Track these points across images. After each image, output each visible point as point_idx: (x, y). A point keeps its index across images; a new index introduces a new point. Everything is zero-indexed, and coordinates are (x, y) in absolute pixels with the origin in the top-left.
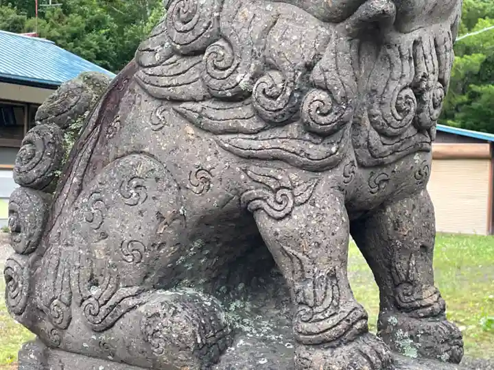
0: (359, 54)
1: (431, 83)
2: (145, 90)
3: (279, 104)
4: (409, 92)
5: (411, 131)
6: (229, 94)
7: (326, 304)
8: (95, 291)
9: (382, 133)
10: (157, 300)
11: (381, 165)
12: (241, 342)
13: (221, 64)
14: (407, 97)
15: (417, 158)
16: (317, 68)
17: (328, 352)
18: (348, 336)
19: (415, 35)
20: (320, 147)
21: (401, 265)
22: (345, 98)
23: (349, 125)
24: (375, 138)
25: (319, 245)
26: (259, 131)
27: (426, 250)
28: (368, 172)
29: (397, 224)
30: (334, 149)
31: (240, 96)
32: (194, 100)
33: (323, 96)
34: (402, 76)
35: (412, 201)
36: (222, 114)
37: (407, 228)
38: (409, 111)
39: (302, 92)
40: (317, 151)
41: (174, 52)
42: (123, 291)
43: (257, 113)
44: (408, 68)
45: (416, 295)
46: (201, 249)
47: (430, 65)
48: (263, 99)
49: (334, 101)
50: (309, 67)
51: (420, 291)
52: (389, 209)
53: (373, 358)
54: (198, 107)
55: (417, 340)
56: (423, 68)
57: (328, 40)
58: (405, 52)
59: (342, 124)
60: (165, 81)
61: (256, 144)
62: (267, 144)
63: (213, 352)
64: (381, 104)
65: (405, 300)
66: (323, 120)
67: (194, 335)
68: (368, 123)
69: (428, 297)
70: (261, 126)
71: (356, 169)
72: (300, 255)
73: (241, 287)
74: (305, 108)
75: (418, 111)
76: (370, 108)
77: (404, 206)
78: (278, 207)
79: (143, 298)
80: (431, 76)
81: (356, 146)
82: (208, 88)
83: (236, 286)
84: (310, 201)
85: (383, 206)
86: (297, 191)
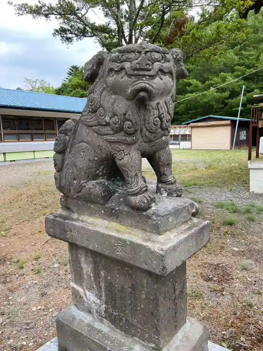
0: (139, 109)
1: (164, 115)
2: (84, 124)
3: (117, 126)
4: (157, 119)
5: (160, 130)
6: (104, 123)
7: (134, 183)
8: (75, 182)
9: (150, 132)
10: (91, 184)
11: (151, 141)
12: (117, 194)
13: (102, 115)
14: (156, 120)
15: (164, 138)
16: (127, 115)
17: (135, 197)
18: (141, 192)
19: (157, 102)
20: (130, 138)
21: (162, 170)
22: (136, 123)
23: (139, 131)
24: (148, 134)
25: (132, 167)
26: (114, 134)
27: (169, 165)
28: (148, 143)
29: (159, 158)
30: (134, 138)
31: (107, 124)
32: (96, 126)
33: (129, 123)
34: (154, 114)
35: (164, 151)
36: (103, 130)
37: (163, 158)
38: (157, 125)
39: (124, 122)
40: (129, 139)
41: (90, 112)
42: (82, 182)
43: (112, 129)
44: (156, 112)
45: (166, 178)
46: (103, 168)
47: (163, 110)
48: (113, 125)
49: (133, 124)
50: (125, 114)
51: (167, 177)
52: (157, 154)
53: (148, 198)
54: (97, 128)
55: (167, 191)
56: (161, 112)
57: (130, 105)
58: (154, 107)
59: (136, 131)
60: (88, 120)
61: (113, 138)
62: (115, 138)
63: (108, 197)
64: (148, 123)
65: (163, 180)
66: (129, 130)
67: (101, 194)
68: (145, 129)
69: (170, 179)
70: (114, 132)
71: (143, 143)
72: (127, 170)
73: (118, 178)
74: (124, 127)
75: (161, 124)
76: (145, 125)
77: (161, 152)
78: (120, 156)
79: (88, 183)
80: (165, 113)
81: (142, 137)
82: (99, 122)
83: (117, 178)
84: (129, 154)
85: (155, 153)
86: (125, 151)
